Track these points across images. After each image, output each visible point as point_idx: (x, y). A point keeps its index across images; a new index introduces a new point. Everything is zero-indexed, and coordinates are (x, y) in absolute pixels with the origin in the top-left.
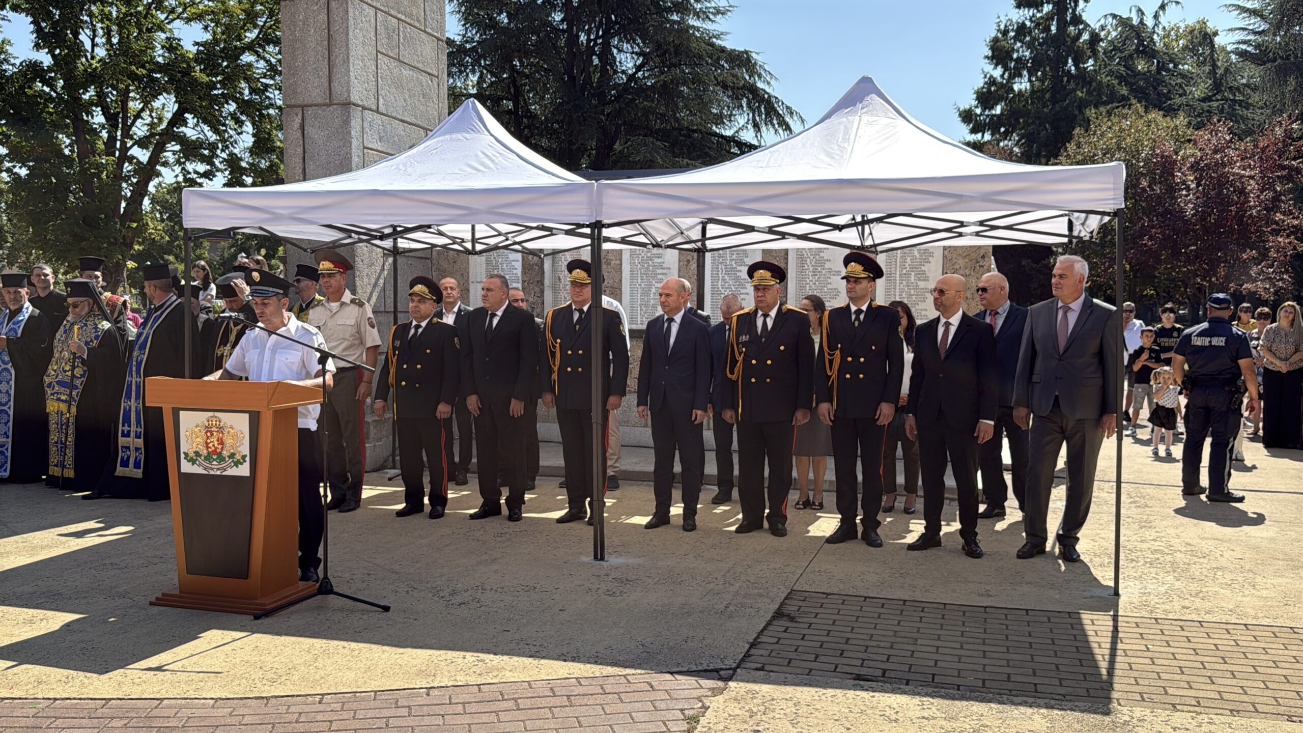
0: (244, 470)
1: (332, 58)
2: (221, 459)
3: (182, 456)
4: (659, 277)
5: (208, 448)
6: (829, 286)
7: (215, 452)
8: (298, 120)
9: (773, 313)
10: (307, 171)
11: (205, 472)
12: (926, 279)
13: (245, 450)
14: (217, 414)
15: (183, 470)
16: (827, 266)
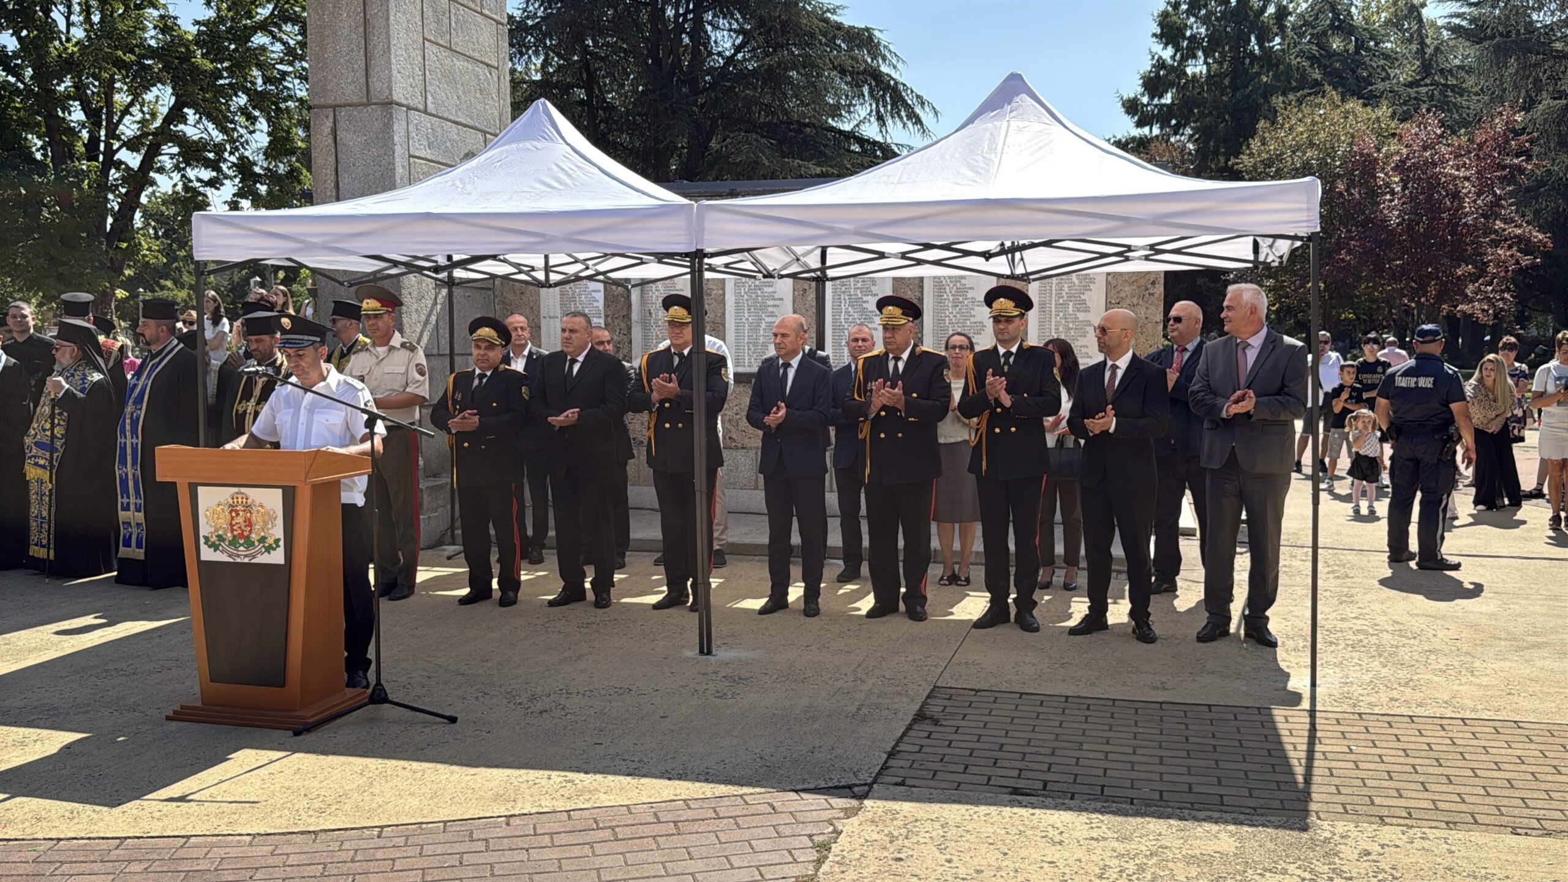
0: (277, 557)
1: (370, 47)
2: (249, 543)
3: (202, 541)
4: (770, 309)
5: (232, 531)
6: (973, 320)
7: (241, 536)
8: (329, 123)
9: (905, 356)
10: (341, 185)
11: (231, 560)
12: (1087, 310)
13: (278, 531)
14: (243, 490)
15: (203, 558)
16: (969, 295)
